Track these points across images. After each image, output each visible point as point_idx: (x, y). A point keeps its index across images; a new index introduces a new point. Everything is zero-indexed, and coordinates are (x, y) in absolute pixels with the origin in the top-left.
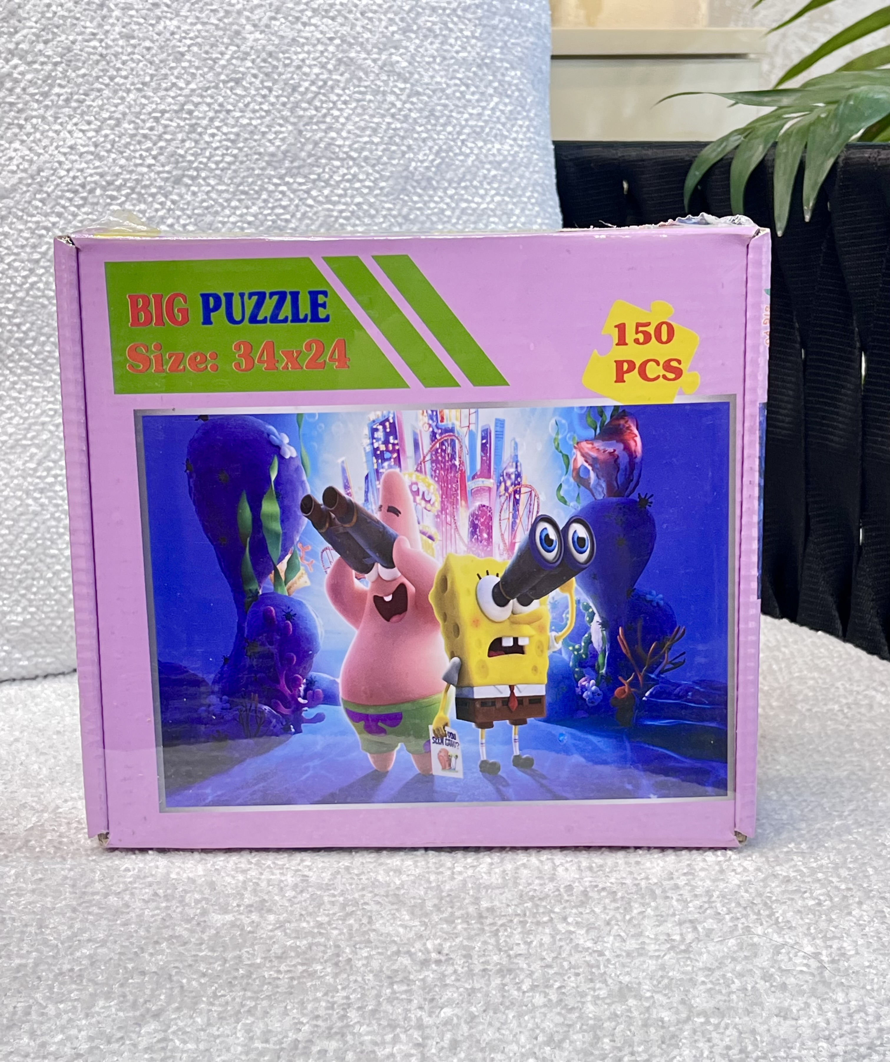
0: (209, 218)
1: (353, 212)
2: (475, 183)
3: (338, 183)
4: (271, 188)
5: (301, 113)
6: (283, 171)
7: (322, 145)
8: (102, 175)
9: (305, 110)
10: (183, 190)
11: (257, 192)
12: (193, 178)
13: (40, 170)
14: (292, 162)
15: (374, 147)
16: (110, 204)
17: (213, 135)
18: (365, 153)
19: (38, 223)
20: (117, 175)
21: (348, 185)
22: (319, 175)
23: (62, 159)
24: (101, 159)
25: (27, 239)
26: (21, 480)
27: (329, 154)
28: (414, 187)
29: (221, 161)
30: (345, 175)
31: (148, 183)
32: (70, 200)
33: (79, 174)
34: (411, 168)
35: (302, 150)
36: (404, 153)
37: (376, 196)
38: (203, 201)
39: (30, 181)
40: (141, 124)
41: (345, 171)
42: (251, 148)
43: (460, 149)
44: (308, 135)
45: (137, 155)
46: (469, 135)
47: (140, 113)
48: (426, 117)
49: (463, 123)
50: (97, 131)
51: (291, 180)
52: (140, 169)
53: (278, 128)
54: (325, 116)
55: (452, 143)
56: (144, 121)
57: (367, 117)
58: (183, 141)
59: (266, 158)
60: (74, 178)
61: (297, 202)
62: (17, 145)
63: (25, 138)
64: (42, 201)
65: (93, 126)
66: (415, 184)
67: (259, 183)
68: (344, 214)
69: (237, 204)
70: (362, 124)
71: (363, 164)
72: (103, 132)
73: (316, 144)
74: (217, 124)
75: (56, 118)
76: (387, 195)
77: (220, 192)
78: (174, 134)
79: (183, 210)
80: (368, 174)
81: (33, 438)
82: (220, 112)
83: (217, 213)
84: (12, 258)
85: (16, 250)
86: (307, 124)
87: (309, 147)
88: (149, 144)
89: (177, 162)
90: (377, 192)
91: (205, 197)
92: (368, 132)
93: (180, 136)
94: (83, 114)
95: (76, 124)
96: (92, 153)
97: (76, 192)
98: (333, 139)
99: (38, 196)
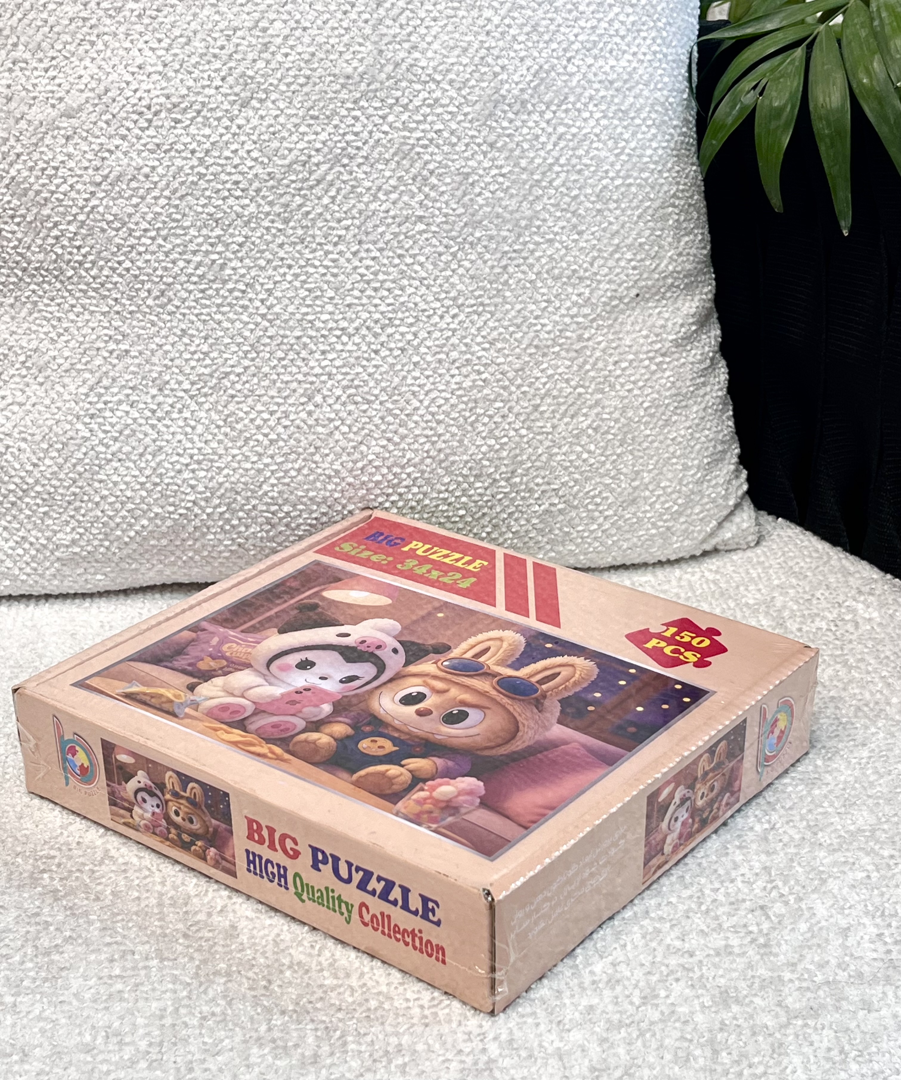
0: (275, 144)
1: (431, 140)
2: (578, 105)
3: (417, 108)
4: (344, 112)
5: (385, 31)
6: (358, 95)
7: (404, 66)
8: (168, 97)
9: (388, 27)
10: (251, 113)
11: (328, 117)
12: (261, 101)
13: (107, 91)
14: (369, 85)
15: (461, 68)
16: (175, 128)
17: (286, 55)
18: (452, 76)
19: (101, 144)
20: (183, 97)
21: (428, 110)
22: (397, 99)
23: (129, 78)
24: (169, 80)
25: (90, 161)
26: (73, 404)
27: (411, 76)
28: (504, 112)
29: (292, 83)
30: (425, 100)
31: (214, 106)
32: (135, 122)
33: (145, 95)
34: (503, 92)
35: (381, 71)
36: (496, 75)
37: (459, 123)
38: (272, 126)
39: (96, 101)
40: (212, 42)
41: (427, 95)
42: (326, 70)
43: (565, 68)
44: (390, 55)
45: (205, 75)
46: (577, 52)
47: (211, 30)
48: (527, 34)
49: (573, 38)
50: (167, 50)
51: (366, 105)
52: (207, 91)
53: (357, 48)
54: (410, 34)
55: (556, 61)
56: (215, 39)
57: (457, 35)
58: (254, 61)
59: (342, 81)
60: (140, 99)
61: (370, 128)
62: (87, 62)
63: (95, 55)
64: (107, 122)
65: (163, 45)
66: (507, 108)
67: (332, 106)
68: (421, 142)
69: (307, 129)
70: (451, 43)
71: (448, 87)
72: (173, 52)
73: (397, 65)
74: (291, 43)
75: (128, 35)
76: (471, 122)
77: (289, 116)
78: (245, 53)
79: (248, 134)
80: (452, 99)
81: (88, 362)
82: (296, 29)
83: (284, 138)
84: (75, 179)
85: (79, 172)
86: (390, 43)
87: (389, 68)
88: (218, 64)
89: (246, 84)
90: (460, 118)
91: (273, 122)
92: (456, 52)
93: (250, 56)
94: (154, 30)
95: (146, 42)
96: (160, 73)
97: (141, 114)
98: (416, 60)
99: (104, 118)
